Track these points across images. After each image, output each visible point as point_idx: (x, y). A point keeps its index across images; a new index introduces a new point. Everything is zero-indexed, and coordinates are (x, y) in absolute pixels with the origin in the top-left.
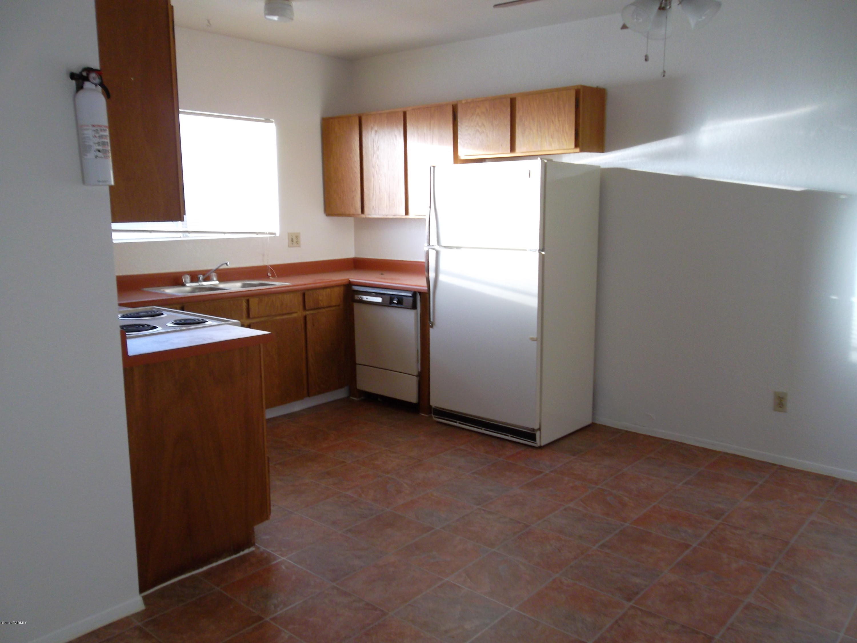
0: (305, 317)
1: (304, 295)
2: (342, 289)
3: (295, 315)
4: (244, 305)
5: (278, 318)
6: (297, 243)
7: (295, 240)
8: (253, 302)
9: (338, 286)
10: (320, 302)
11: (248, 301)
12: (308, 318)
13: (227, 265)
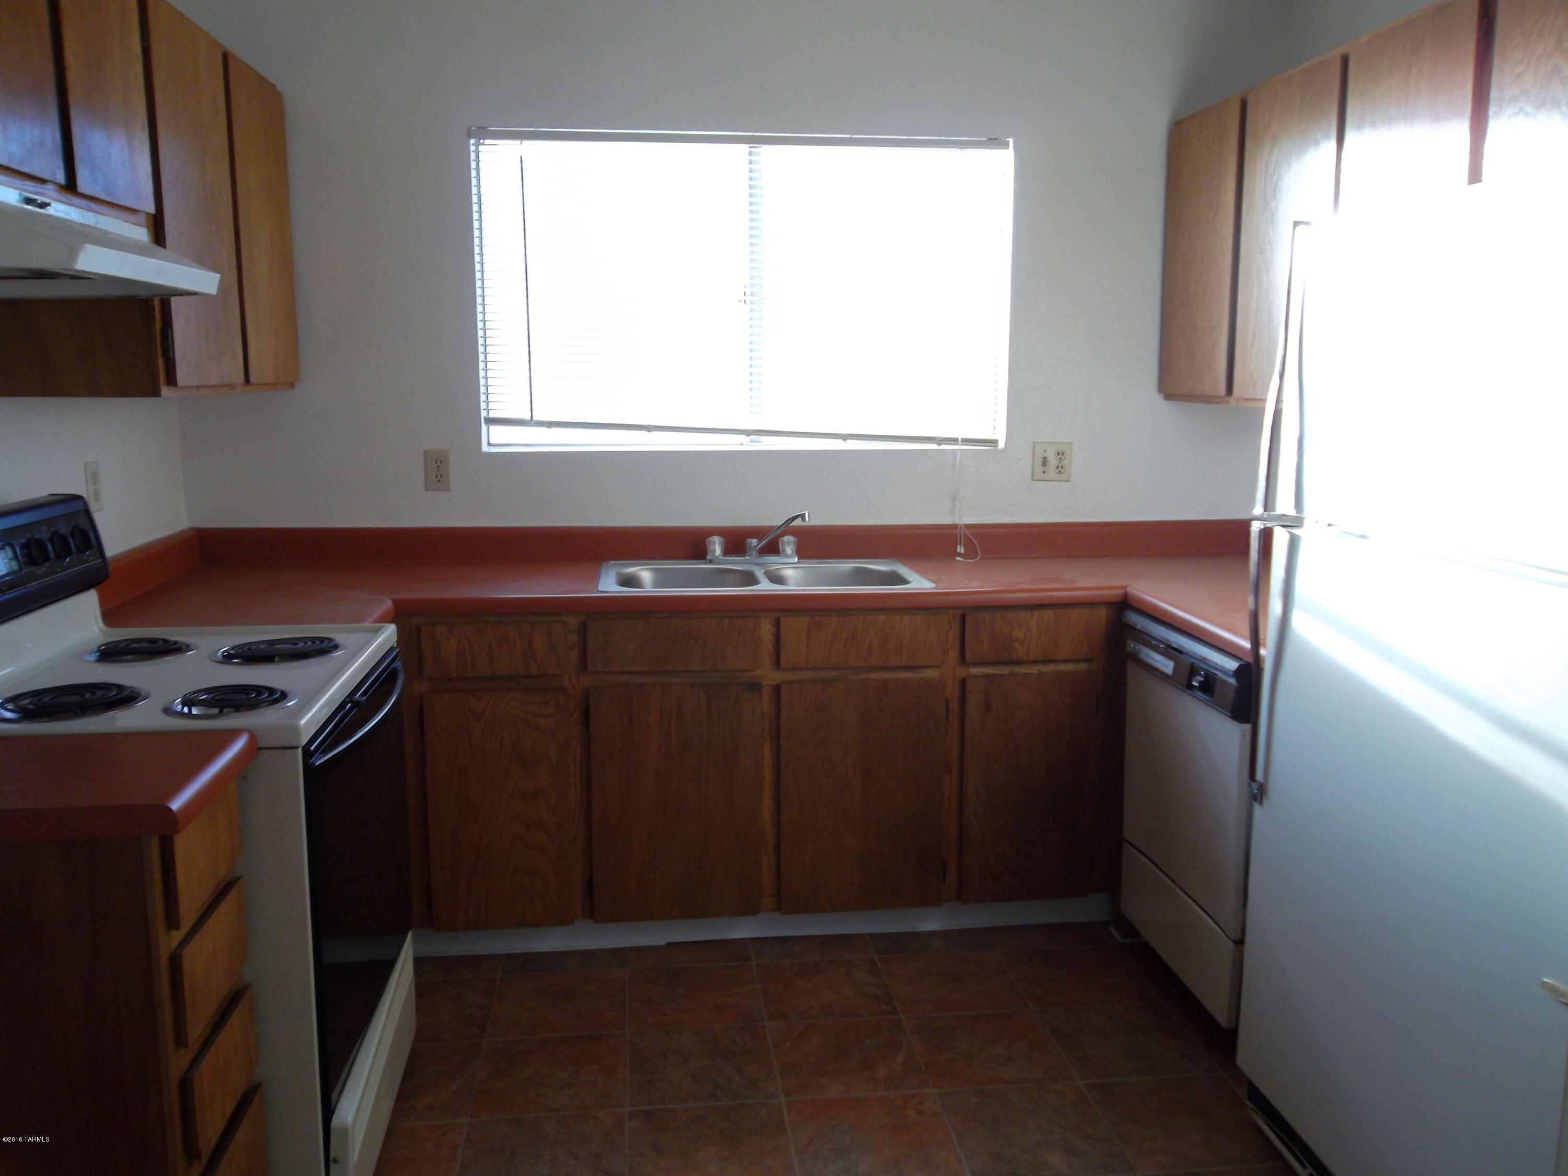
0: (963, 682)
1: (963, 618)
2: (1102, 613)
3: (931, 674)
4: (766, 630)
5: (873, 675)
6: (1060, 469)
7: (1053, 461)
8: (794, 626)
9: (1091, 604)
10: (1017, 645)
11: (777, 623)
12: (969, 687)
13: (804, 520)
